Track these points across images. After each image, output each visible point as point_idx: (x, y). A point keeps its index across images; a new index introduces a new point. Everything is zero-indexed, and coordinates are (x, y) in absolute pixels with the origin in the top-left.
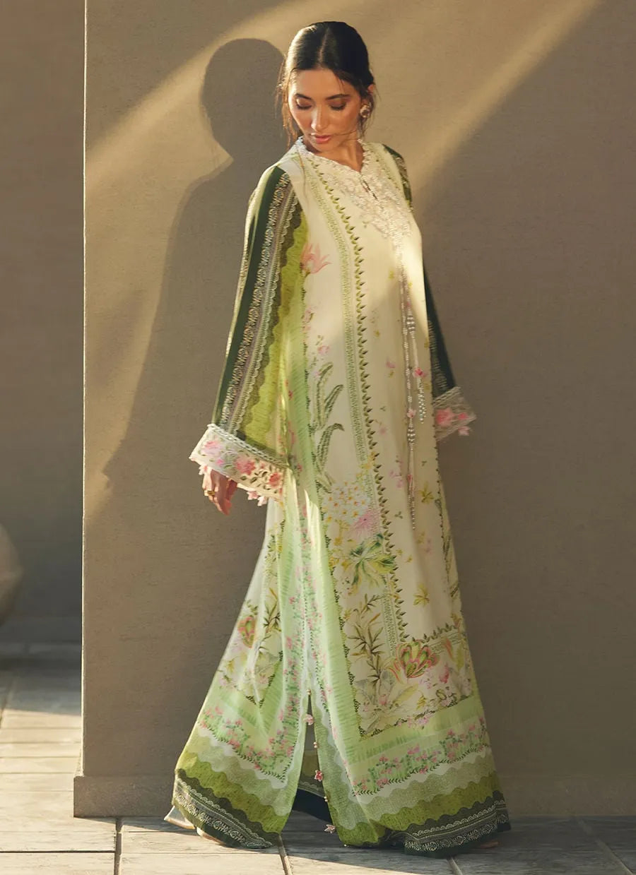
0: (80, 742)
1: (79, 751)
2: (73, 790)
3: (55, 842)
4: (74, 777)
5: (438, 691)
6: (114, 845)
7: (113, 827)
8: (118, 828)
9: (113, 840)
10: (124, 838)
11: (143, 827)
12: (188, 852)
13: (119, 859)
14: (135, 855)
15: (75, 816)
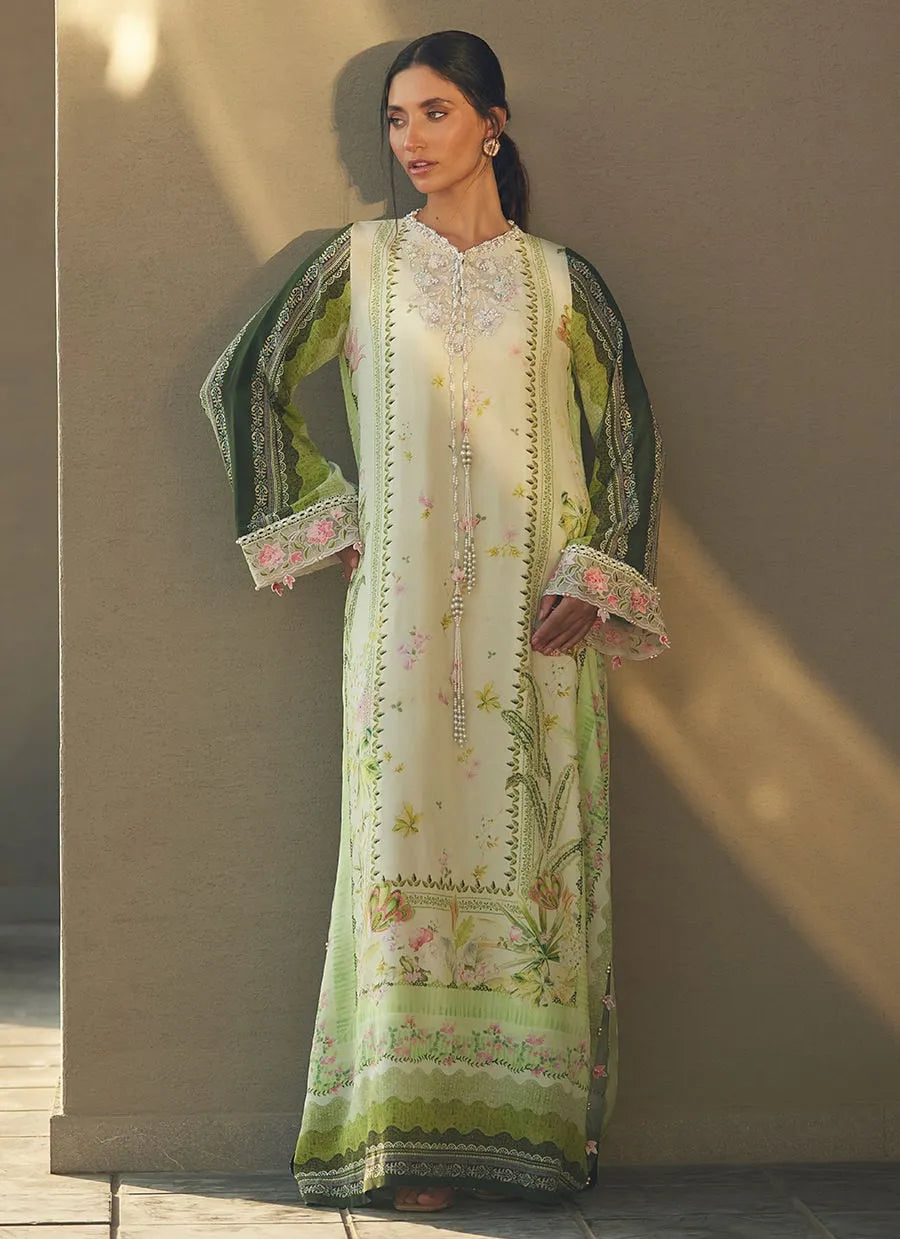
0: (58, 1066)
1: (56, 1078)
2: (49, 1134)
3: (26, 1210)
4: (51, 1116)
5: (403, 957)
6: (109, 1214)
7: (107, 1187)
8: (114, 1189)
9: (107, 1206)
10: (123, 1204)
11: (148, 1187)
12: (214, 1222)
13: (116, 1234)
14: (139, 1228)
15: (52, 1173)
